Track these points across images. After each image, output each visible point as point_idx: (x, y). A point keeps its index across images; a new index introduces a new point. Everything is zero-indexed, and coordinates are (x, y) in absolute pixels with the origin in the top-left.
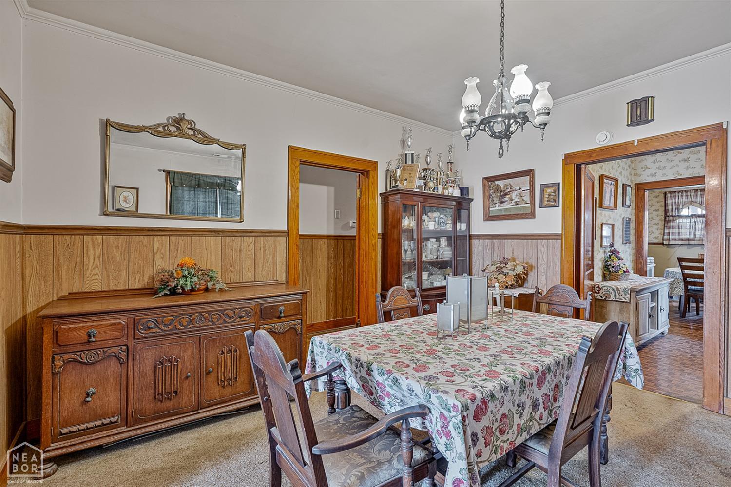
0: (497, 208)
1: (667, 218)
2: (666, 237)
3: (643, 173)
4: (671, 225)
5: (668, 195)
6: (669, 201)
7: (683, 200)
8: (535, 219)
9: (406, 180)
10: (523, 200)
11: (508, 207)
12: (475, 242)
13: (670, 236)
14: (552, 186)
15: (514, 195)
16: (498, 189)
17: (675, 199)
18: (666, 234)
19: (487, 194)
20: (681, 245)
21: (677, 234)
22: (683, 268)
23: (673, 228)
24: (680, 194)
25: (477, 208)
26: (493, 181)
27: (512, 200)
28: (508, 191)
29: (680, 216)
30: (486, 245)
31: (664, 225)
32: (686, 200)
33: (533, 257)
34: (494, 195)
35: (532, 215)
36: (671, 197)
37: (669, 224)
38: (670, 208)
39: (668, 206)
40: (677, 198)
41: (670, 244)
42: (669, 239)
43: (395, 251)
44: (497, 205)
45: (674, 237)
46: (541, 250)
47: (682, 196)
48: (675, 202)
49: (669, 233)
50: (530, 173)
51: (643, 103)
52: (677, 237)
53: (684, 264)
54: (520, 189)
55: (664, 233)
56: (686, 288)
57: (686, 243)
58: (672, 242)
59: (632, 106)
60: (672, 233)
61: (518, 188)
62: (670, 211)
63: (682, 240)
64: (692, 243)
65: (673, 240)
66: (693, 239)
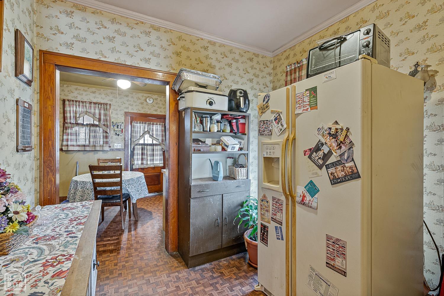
1: (66, 125)
2: (65, 143)
3: (52, 37)
4: (69, 132)
5: (67, 103)
6: (67, 109)
7: (80, 109)
13: (69, 142)
17: (73, 107)
18: (64, 140)
20: (79, 151)
21: (75, 140)
22: (94, 177)
24: (78, 103)
29: (77, 124)
31: (63, 131)
32: (83, 110)
36: (70, 105)
37: (67, 130)
38: (68, 115)
39: (66, 113)
40: (75, 107)
42: (68, 146)
45: (73, 143)
47: (79, 105)
48: (73, 111)
49: (68, 139)
52: (75, 143)
55: (63, 139)
57: (82, 149)
58: (70, 148)
60: (71, 139)
62: (69, 118)
63: (79, 146)
64: (87, 149)
65: (71, 146)
66: (88, 146)
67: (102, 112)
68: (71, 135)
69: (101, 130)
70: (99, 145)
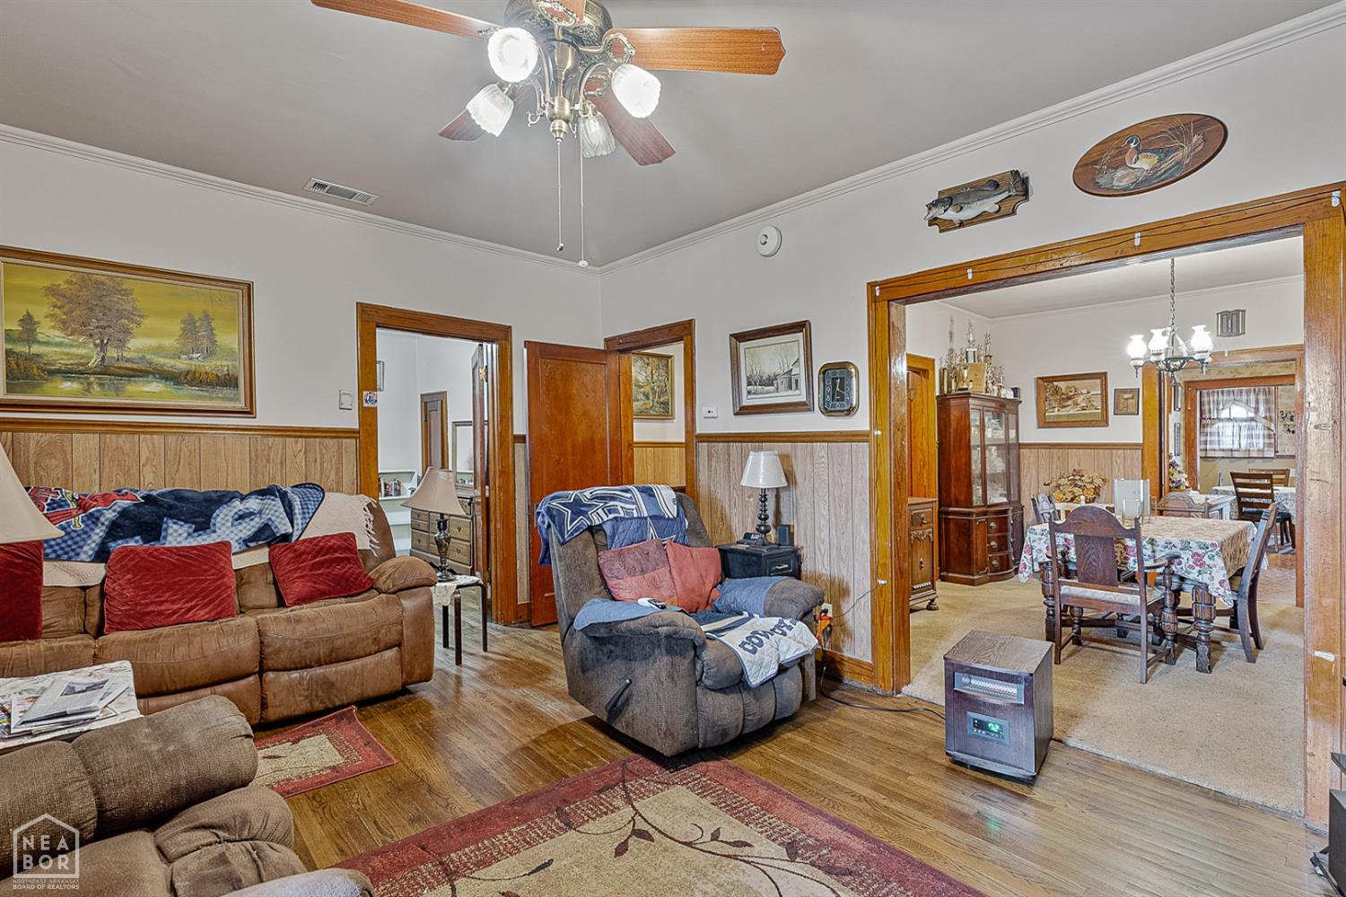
0: (1056, 413)
1: (1204, 422)
4: (1209, 431)
7: (1223, 398)
8: (1108, 428)
9: (971, 381)
10: (1092, 405)
11: (1071, 412)
12: (1024, 452)
13: (1208, 446)
14: (1130, 392)
15: (1079, 399)
16: (1057, 391)
17: (1214, 396)
18: (1202, 442)
19: (1043, 396)
20: (1223, 457)
21: (1217, 443)
22: (1237, 485)
23: (1211, 434)
25: (1028, 411)
26: (1052, 382)
27: (1077, 405)
28: (1071, 394)
29: (1219, 419)
30: (1040, 455)
31: (1200, 430)
32: (1227, 398)
33: (1106, 469)
34: (1051, 398)
35: (1104, 422)
36: (1208, 393)
37: (1205, 429)
38: (1206, 407)
39: (1204, 406)
41: (1208, 455)
42: (1206, 450)
43: (963, 461)
44: (1056, 409)
45: (1213, 447)
46: (1116, 462)
48: (1214, 403)
50: (1102, 376)
51: (1234, 317)
52: (1216, 447)
53: (1238, 480)
54: (1088, 393)
56: (1240, 509)
57: (1229, 455)
58: (1213, 454)
59: (1222, 318)
60: (1211, 441)
61: (1085, 391)
62: (1207, 411)
63: (1223, 450)
64: (1236, 454)
65: (1211, 450)
66: (1238, 451)
67: (1261, 397)
68: (1211, 435)
69: (1260, 425)
70: (1256, 449)
